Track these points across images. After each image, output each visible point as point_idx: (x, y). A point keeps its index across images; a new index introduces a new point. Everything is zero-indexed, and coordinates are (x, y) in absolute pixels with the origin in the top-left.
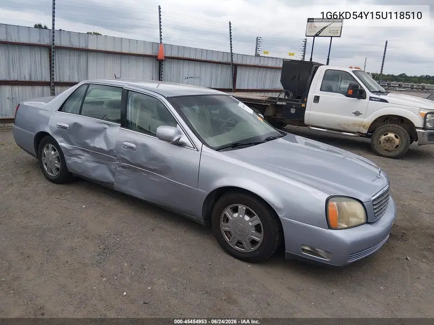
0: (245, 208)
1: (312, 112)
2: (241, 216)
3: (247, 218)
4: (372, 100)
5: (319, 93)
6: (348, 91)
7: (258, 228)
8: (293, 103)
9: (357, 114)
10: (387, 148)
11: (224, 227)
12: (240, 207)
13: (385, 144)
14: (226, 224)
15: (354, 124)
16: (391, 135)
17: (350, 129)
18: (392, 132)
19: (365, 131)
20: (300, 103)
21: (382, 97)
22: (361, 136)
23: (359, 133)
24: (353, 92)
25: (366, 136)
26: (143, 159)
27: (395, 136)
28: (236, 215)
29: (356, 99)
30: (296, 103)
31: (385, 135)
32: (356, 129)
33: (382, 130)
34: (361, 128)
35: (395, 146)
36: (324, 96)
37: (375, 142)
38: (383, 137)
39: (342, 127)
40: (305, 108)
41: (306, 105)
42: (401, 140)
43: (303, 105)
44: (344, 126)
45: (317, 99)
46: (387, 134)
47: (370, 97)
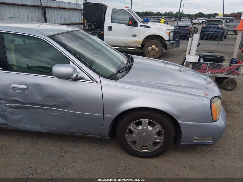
0: (147, 121)
1: (108, 37)
2: (145, 128)
3: (150, 128)
4: (141, 27)
5: (111, 25)
6: (129, 22)
7: (159, 133)
8: (96, 32)
9: (135, 36)
10: (152, 54)
11: (129, 138)
12: (143, 121)
13: (151, 52)
14: (131, 136)
15: (133, 42)
16: (154, 46)
17: (131, 45)
18: (154, 44)
19: (140, 46)
20: (100, 32)
21: (146, 24)
22: (137, 49)
23: (136, 47)
24: (132, 23)
25: (140, 48)
26: (38, 98)
27: (156, 46)
28: (140, 128)
29: (133, 27)
30: (98, 32)
31: (150, 47)
32: (135, 45)
33: (149, 44)
34: (138, 44)
35: (156, 52)
36: (114, 26)
37: (146, 52)
38: (150, 48)
39: (127, 45)
40: (104, 34)
41: (104, 32)
42: (159, 49)
43: (102, 33)
44: (129, 44)
45: (110, 28)
46: (152, 46)
47: (140, 25)
